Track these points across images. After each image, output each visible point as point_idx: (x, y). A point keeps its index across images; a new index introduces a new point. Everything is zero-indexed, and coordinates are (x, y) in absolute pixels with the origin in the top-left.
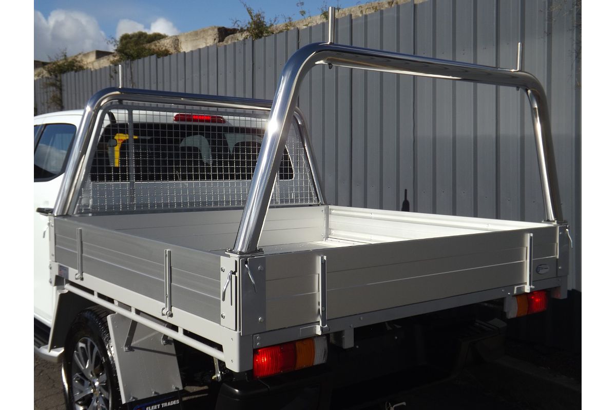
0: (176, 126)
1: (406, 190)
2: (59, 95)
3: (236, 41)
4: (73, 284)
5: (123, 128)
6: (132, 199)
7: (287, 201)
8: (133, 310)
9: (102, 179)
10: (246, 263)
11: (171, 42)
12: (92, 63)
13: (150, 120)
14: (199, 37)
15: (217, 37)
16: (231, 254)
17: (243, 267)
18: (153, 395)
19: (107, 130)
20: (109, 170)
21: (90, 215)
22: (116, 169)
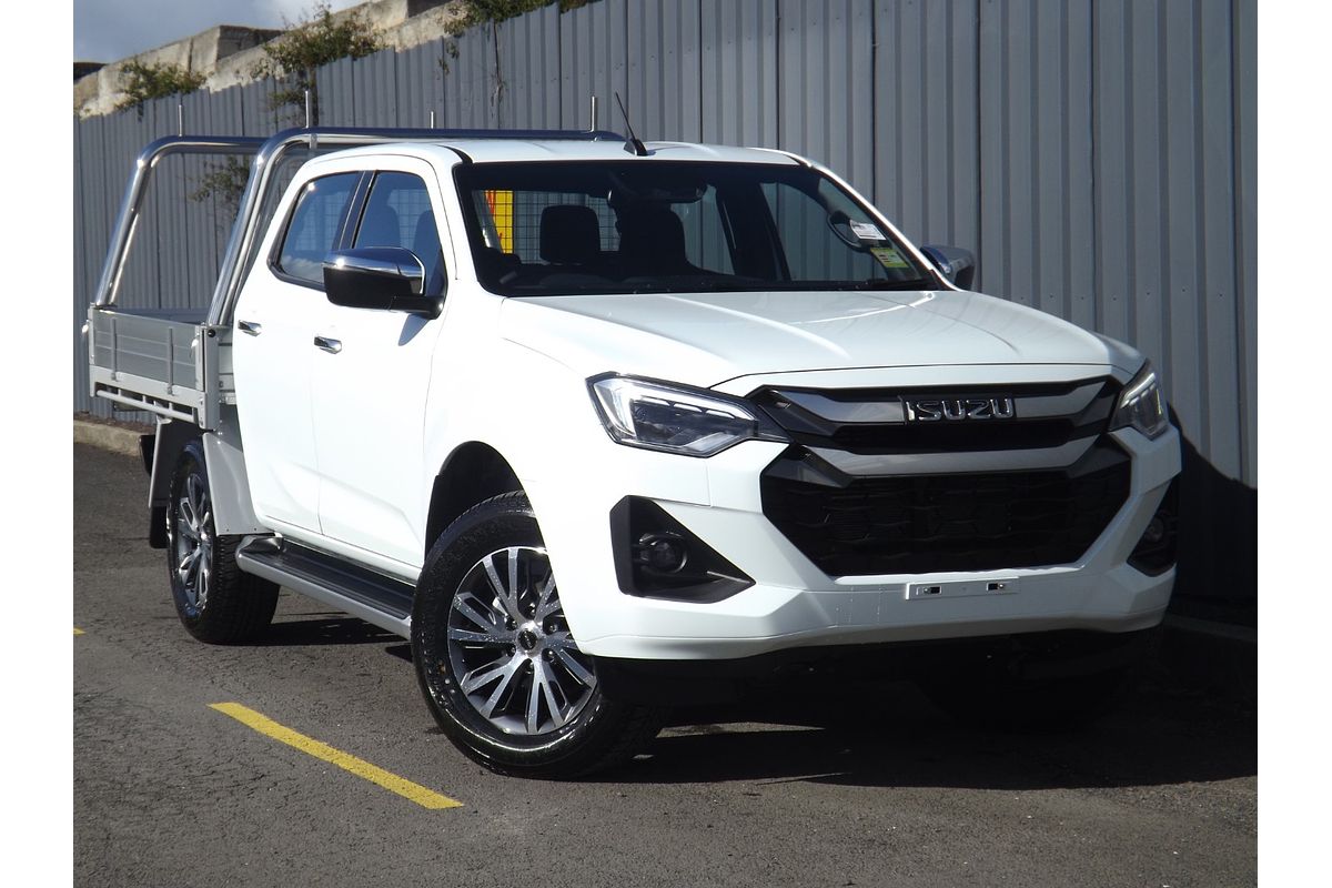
12: (399, 28)
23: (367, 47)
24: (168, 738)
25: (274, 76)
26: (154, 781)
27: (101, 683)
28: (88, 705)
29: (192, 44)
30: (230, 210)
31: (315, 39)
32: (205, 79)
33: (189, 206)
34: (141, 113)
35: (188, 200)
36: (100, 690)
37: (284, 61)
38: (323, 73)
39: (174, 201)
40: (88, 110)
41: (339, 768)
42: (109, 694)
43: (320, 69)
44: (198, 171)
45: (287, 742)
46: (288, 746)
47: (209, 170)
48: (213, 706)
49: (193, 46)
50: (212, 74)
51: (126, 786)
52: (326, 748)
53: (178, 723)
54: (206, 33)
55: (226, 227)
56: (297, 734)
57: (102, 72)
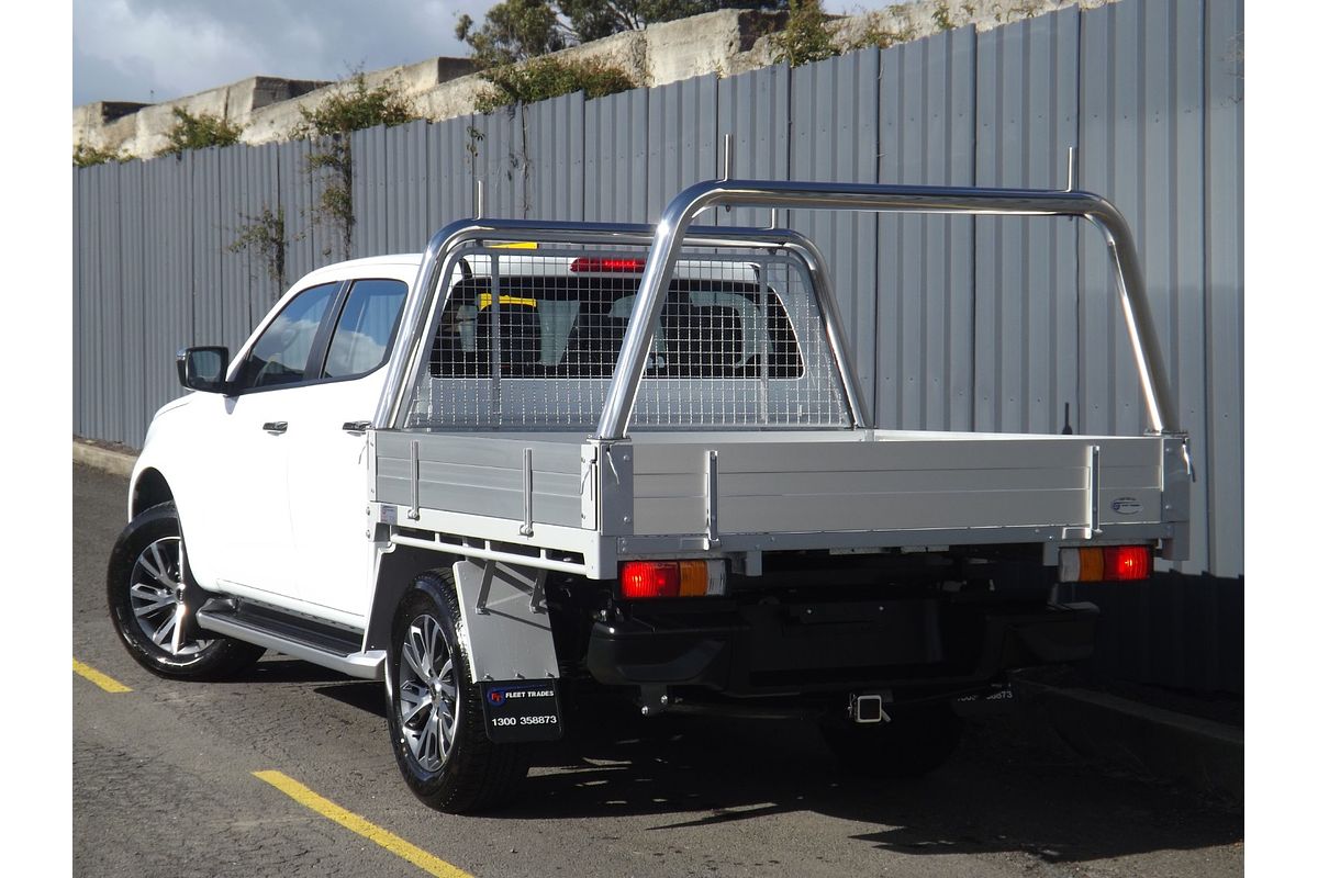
0: (572, 281)
1: (1067, 405)
2: (342, 186)
3: (757, 68)
4: (404, 532)
5: (483, 285)
6: (496, 405)
7: (782, 419)
8: (487, 544)
9: (447, 371)
10: (608, 450)
11: (628, 46)
12: (429, 93)
13: (527, 272)
14: (694, 35)
15: (736, 39)
16: (591, 441)
17: (604, 456)
18: (516, 678)
19: (457, 290)
20: (459, 356)
21: (428, 430)
22: (471, 356)
23: (399, 116)
24: (218, 809)
25: (310, 138)
26: (207, 856)
27: (151, 747)
28: (141, 771)
29: (228, 93)
30: (264, 261)
31: (349, 104)
32: (242, 131)
33: (224, 256)
34: (179, 158)
35: (224, 251)
36: (150, 755)
37: (319, 124)
38: (358, 138)
39: (210, 253)
40: (126, 151)
41: (376, 844)
42: (159, 759)
43: (355, 134)
44: (234, 220)
45: (326, 814)
46: (327, 819)
47: (245, 222)
48: (256, 774)
49: (229, 95)
50: (248, 125)
51: (182, 861)
52: (363, 821)
53: (226, 792)
54: (242, 82)
55: (260, 278)
56: (336, 806)
57: (140, 114)
